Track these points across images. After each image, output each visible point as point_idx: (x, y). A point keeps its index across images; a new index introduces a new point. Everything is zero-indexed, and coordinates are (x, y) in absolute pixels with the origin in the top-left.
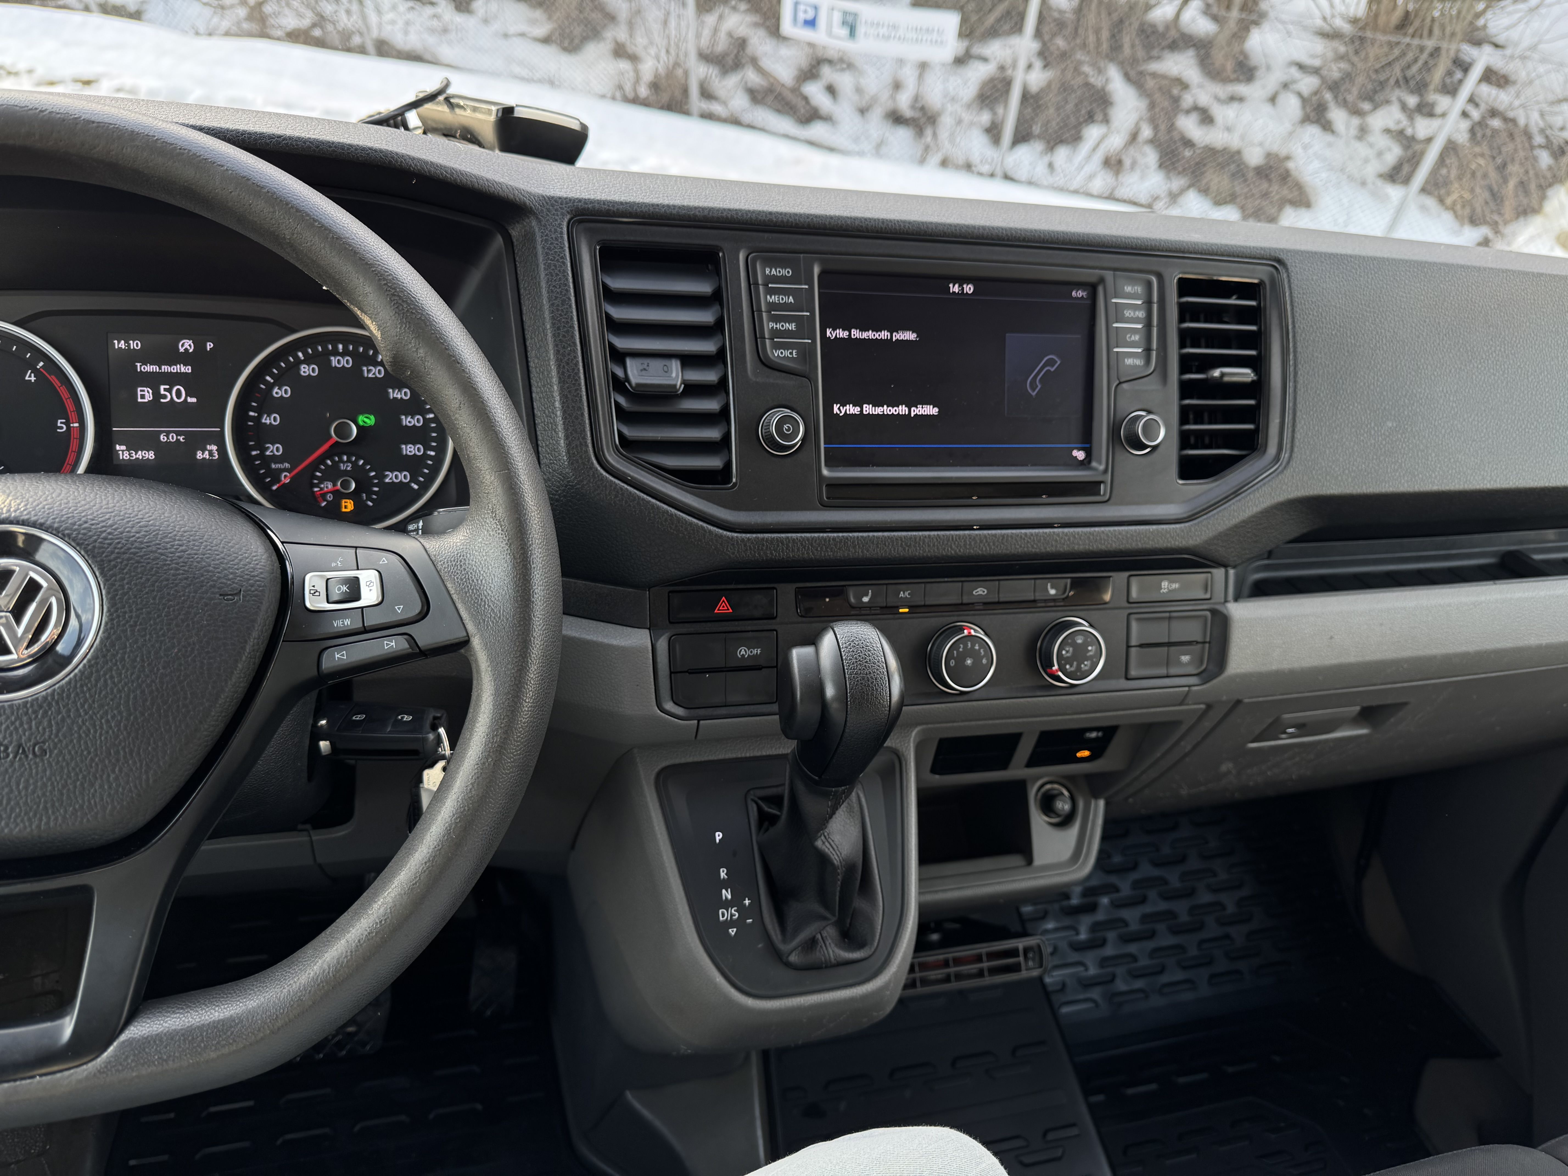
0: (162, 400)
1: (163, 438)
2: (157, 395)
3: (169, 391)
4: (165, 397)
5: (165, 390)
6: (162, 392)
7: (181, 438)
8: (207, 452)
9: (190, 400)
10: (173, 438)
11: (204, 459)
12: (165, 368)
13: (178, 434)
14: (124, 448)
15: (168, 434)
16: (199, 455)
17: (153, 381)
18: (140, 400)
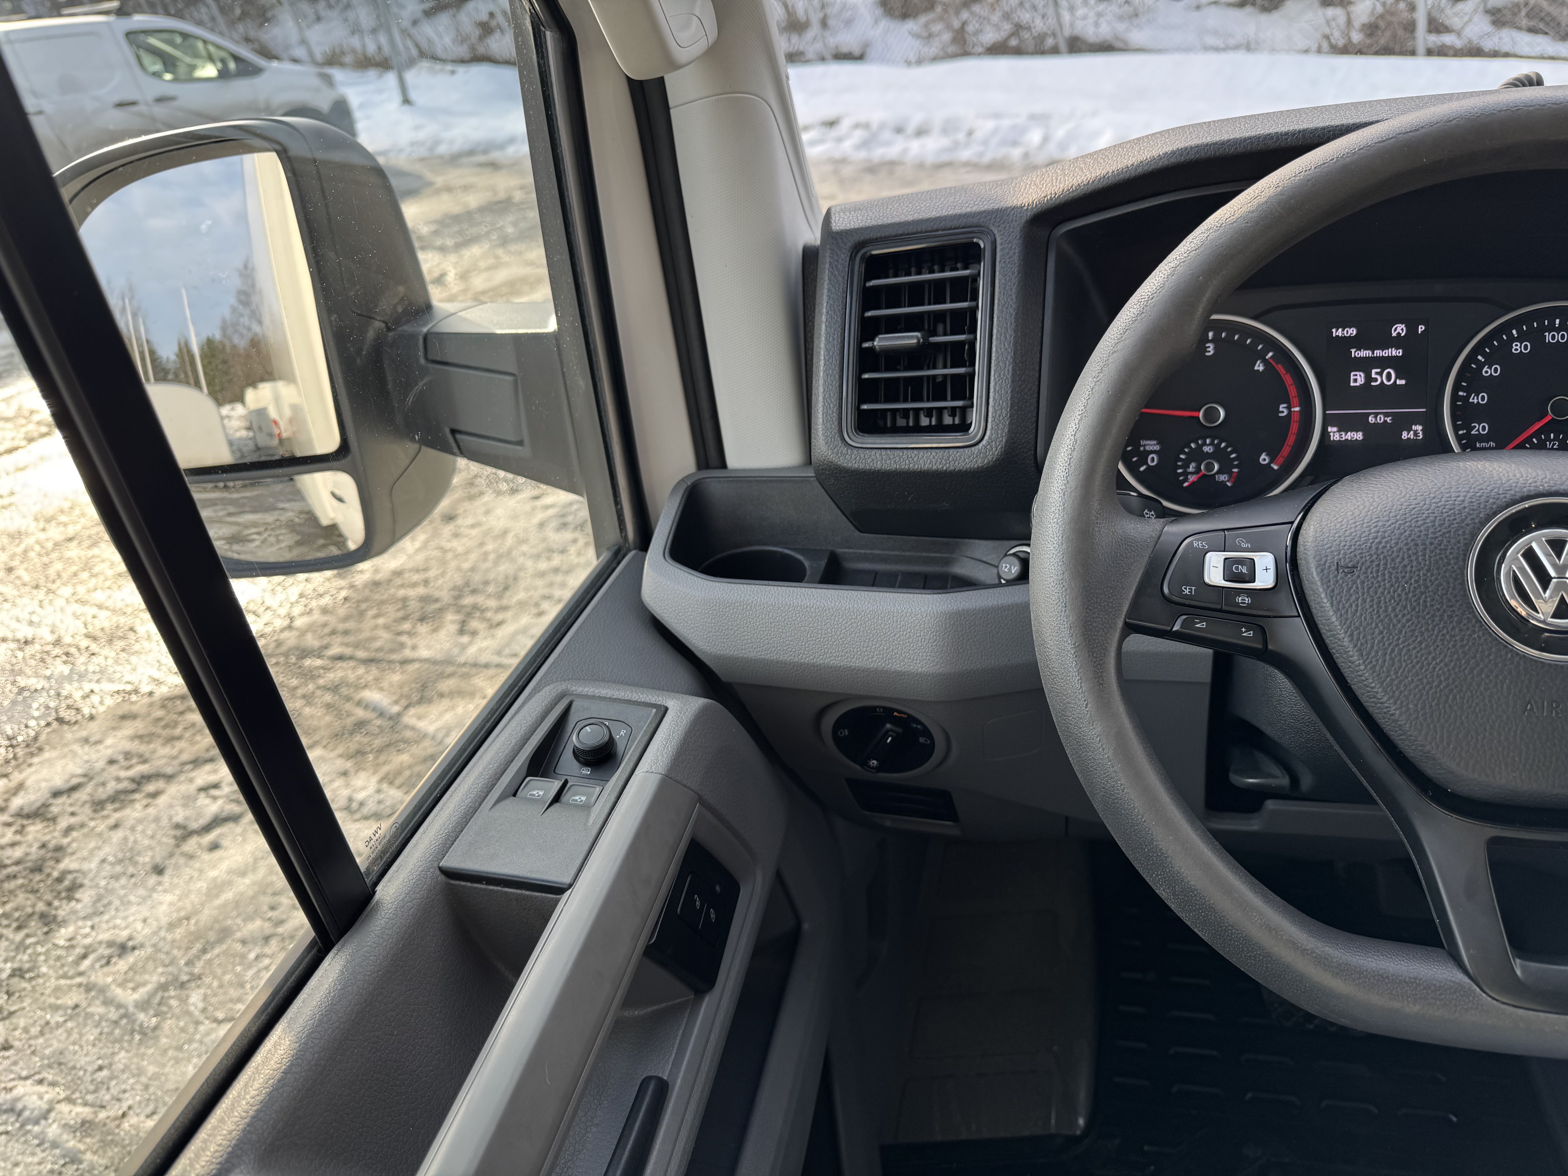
0: (1373, 384)
1: (1371, 419)
2: (1369, 378)
3: (1380, 374)
4: (1376, 380)
5: (1377, 373)
6: (1373, 376)
7: (1388, 420)
8: (1412, 433)
9: (1399, 382)
10: (1381, 419)
11: (1409, 439)
12: (1378, 353)
13: (1386, 415)
14: (1335, 429)
15: (1376, 415)
16: (1405, 435)
17: (1365, 365)
18: (1352, 384)
